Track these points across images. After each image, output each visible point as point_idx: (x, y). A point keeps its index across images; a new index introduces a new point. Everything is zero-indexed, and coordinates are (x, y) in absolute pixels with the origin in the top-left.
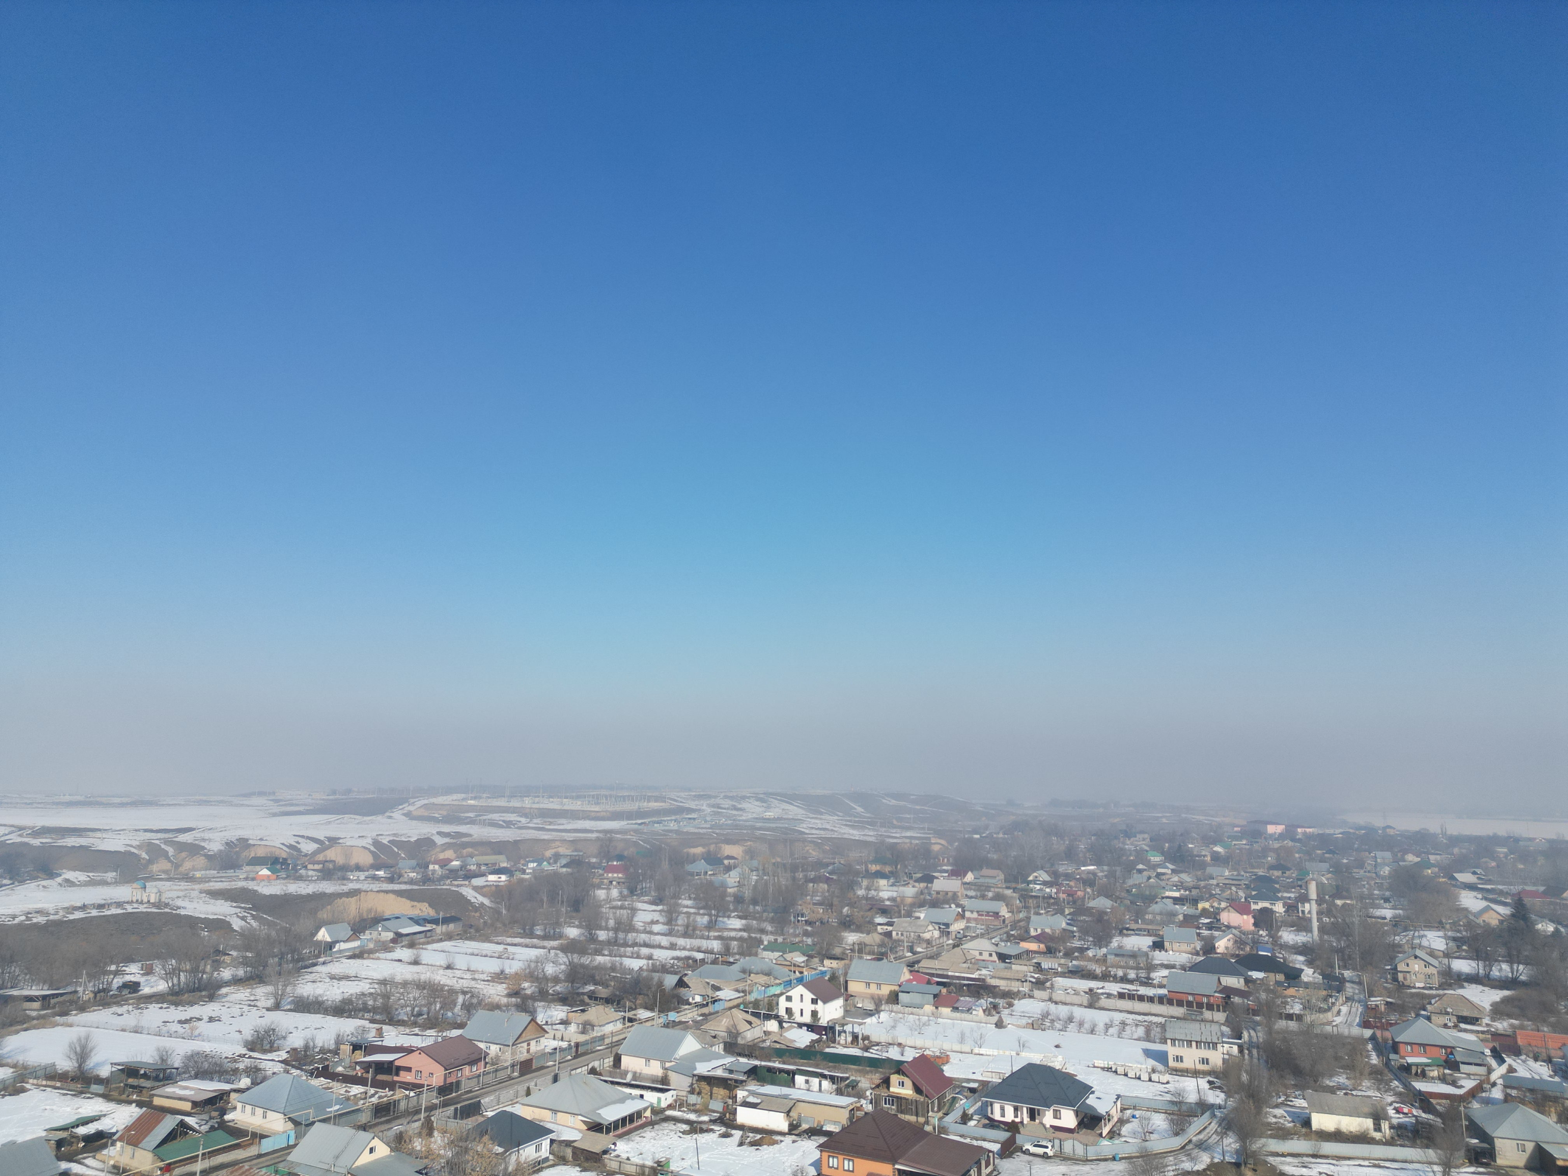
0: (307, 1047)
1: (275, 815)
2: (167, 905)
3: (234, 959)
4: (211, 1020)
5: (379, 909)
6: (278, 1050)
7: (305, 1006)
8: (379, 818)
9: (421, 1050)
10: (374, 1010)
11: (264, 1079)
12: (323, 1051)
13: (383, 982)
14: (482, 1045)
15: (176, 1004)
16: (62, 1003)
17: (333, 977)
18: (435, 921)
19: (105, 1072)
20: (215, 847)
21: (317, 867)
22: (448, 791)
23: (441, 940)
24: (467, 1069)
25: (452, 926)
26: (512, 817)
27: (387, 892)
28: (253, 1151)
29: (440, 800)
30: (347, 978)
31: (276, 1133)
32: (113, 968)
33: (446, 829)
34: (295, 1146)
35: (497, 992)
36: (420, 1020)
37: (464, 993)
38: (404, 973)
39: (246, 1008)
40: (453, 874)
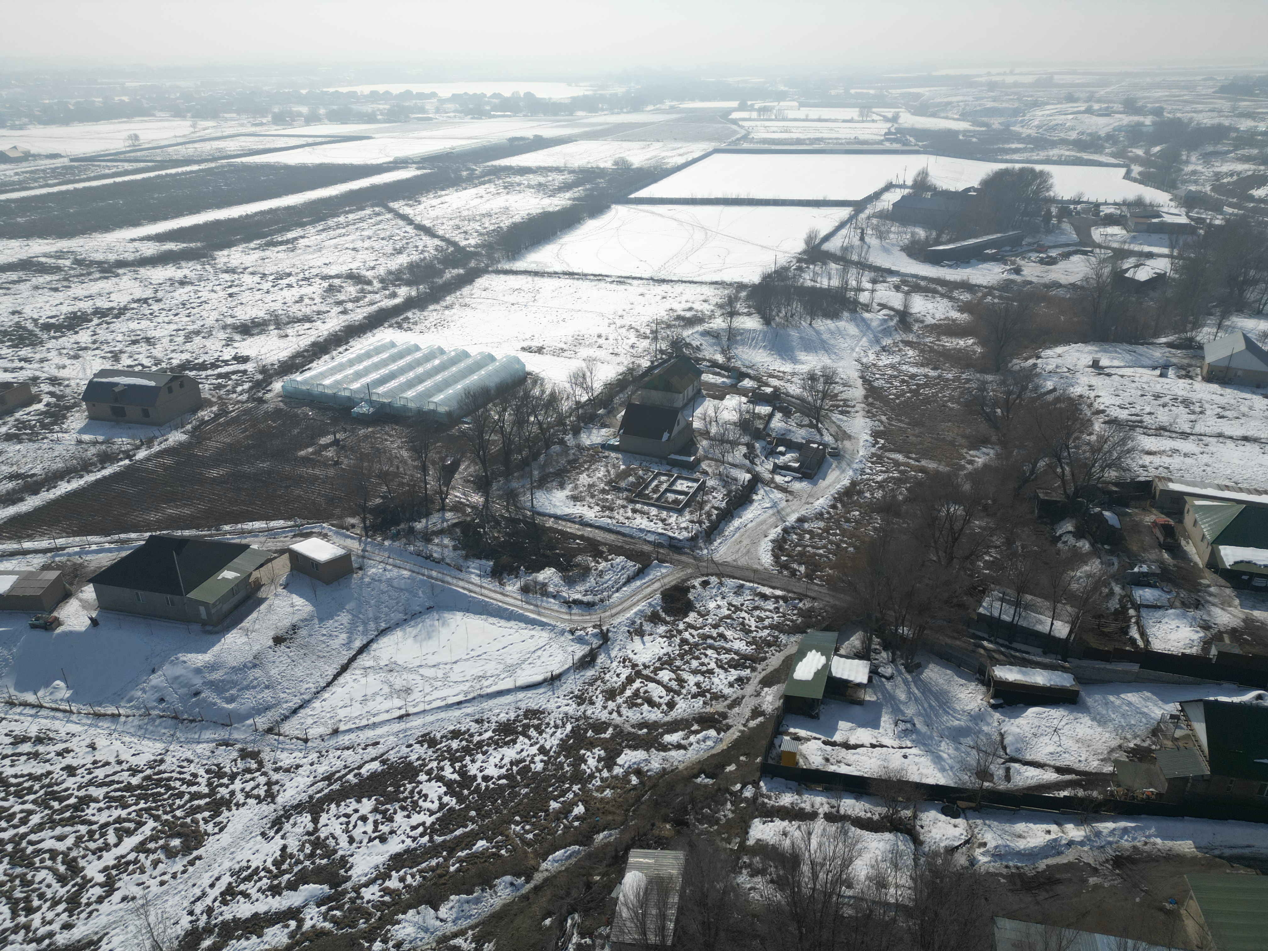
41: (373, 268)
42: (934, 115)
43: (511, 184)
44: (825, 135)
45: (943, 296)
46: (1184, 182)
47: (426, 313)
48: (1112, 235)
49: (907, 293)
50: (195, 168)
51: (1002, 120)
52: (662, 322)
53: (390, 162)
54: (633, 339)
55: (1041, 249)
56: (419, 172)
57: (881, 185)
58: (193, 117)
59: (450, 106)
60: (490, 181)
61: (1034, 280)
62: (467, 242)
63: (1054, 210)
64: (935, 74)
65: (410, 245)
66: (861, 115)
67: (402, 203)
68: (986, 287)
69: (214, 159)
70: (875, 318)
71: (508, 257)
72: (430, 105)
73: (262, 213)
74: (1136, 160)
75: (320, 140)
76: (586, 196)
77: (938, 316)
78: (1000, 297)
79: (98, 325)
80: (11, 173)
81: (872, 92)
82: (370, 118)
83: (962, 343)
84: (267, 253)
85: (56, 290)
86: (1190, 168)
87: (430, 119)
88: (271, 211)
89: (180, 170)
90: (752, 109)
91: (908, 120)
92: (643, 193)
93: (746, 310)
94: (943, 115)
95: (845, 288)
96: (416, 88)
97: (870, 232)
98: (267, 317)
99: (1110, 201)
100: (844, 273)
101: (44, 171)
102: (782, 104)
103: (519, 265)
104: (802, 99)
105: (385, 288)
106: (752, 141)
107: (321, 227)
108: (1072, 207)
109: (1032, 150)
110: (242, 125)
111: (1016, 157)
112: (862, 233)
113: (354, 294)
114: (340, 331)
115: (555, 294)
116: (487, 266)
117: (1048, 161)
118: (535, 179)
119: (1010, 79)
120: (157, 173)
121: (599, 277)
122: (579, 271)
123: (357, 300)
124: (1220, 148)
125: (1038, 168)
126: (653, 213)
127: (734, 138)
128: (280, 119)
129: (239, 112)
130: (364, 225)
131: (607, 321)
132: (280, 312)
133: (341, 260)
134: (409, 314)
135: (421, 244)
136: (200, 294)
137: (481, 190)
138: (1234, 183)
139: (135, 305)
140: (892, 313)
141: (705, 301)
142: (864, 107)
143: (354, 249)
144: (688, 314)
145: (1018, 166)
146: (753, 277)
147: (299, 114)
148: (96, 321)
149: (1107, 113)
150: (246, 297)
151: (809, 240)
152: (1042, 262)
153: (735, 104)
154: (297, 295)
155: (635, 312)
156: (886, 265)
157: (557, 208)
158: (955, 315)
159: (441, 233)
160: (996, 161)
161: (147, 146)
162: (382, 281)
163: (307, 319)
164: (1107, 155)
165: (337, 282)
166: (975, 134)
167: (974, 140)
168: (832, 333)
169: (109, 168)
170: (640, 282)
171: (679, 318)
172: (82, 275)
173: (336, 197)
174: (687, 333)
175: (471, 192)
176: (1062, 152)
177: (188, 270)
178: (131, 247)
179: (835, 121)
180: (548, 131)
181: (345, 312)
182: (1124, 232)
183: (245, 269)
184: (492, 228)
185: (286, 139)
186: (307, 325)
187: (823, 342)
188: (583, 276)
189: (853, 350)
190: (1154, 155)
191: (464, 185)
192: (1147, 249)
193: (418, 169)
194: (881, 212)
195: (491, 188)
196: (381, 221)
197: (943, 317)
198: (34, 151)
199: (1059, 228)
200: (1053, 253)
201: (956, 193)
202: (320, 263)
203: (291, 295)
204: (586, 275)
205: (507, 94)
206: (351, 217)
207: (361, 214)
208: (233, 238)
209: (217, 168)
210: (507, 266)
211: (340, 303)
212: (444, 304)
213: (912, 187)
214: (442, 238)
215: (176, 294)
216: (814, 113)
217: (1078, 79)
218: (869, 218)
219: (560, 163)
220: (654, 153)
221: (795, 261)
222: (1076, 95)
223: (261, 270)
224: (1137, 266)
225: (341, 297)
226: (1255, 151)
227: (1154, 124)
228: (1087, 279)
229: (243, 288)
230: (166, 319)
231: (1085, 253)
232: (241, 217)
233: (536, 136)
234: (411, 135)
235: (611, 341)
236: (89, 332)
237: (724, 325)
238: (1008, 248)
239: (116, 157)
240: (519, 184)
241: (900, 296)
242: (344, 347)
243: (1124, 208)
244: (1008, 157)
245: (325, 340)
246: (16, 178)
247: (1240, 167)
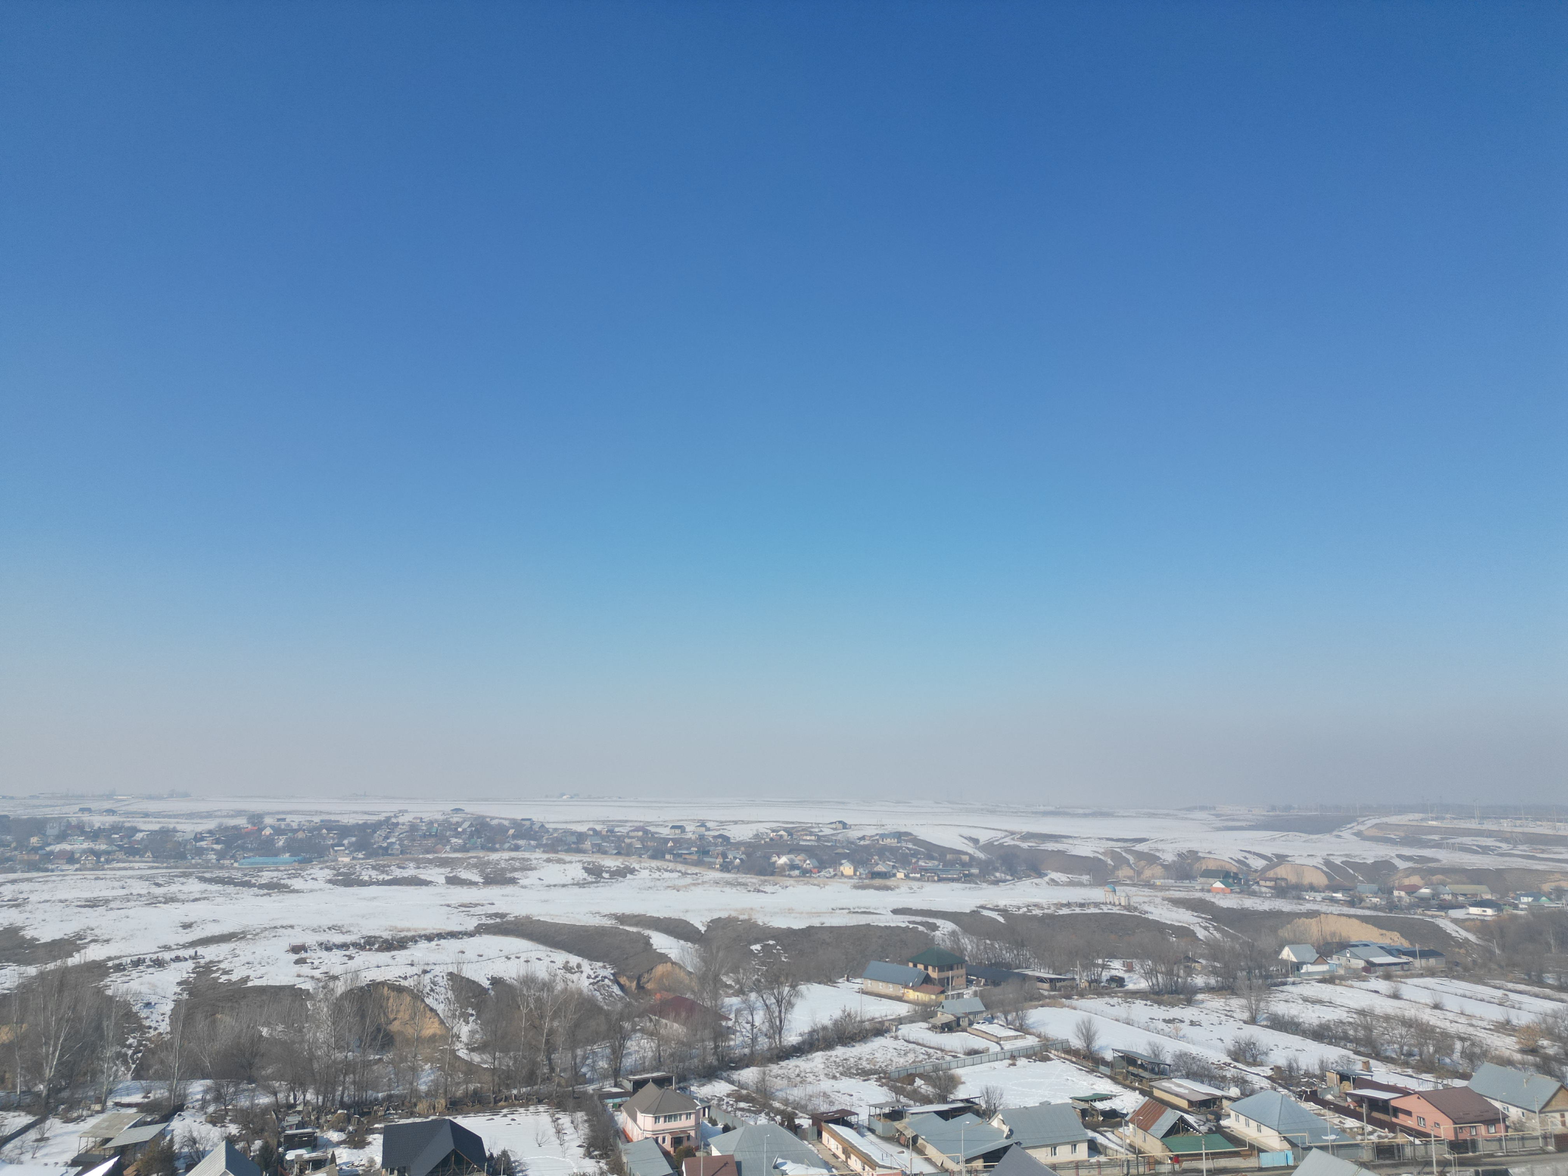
0: (1290, 1068)
1: (1218, 829)
2: (1136, 909)
3: (1204, 967)
4: (1192, 1023)
5: (1344, 934)
6: (1261, 1064)
7: (1281, 1024)
8: (1327, 836)
9: (1421, 1095)
10: (1356, 1041)
11: (1253, 1092)
12: (1307, 1074)
13: (1362, 1013)
14: (1498, 1105)
15: (1160, 1003)
16: (1065, 987)
17: (1306, 1000)
18: (1411, 954)
19: (1109, 1056)
20: (1169, 857)
21: (1268, 884)
22: (1402, 810)
23: (1421, 976)
24: (1482, 1129)
25: (1432, 961)
26: (1489, 842)
27: (1349, 916)
28: (1252, 1163)
29: (1394, 820)
30: (1320, 1002)
31: (1273, 1150)
32: (1100, 961)
33: (1407, 852)
34: (1295, 1167)
35: (1507, 1045)
36: (1413, 1060)
37: (1462, 1039)
38: (1384, 1006)
39: (1223, 1018)
40: (1424, 903)
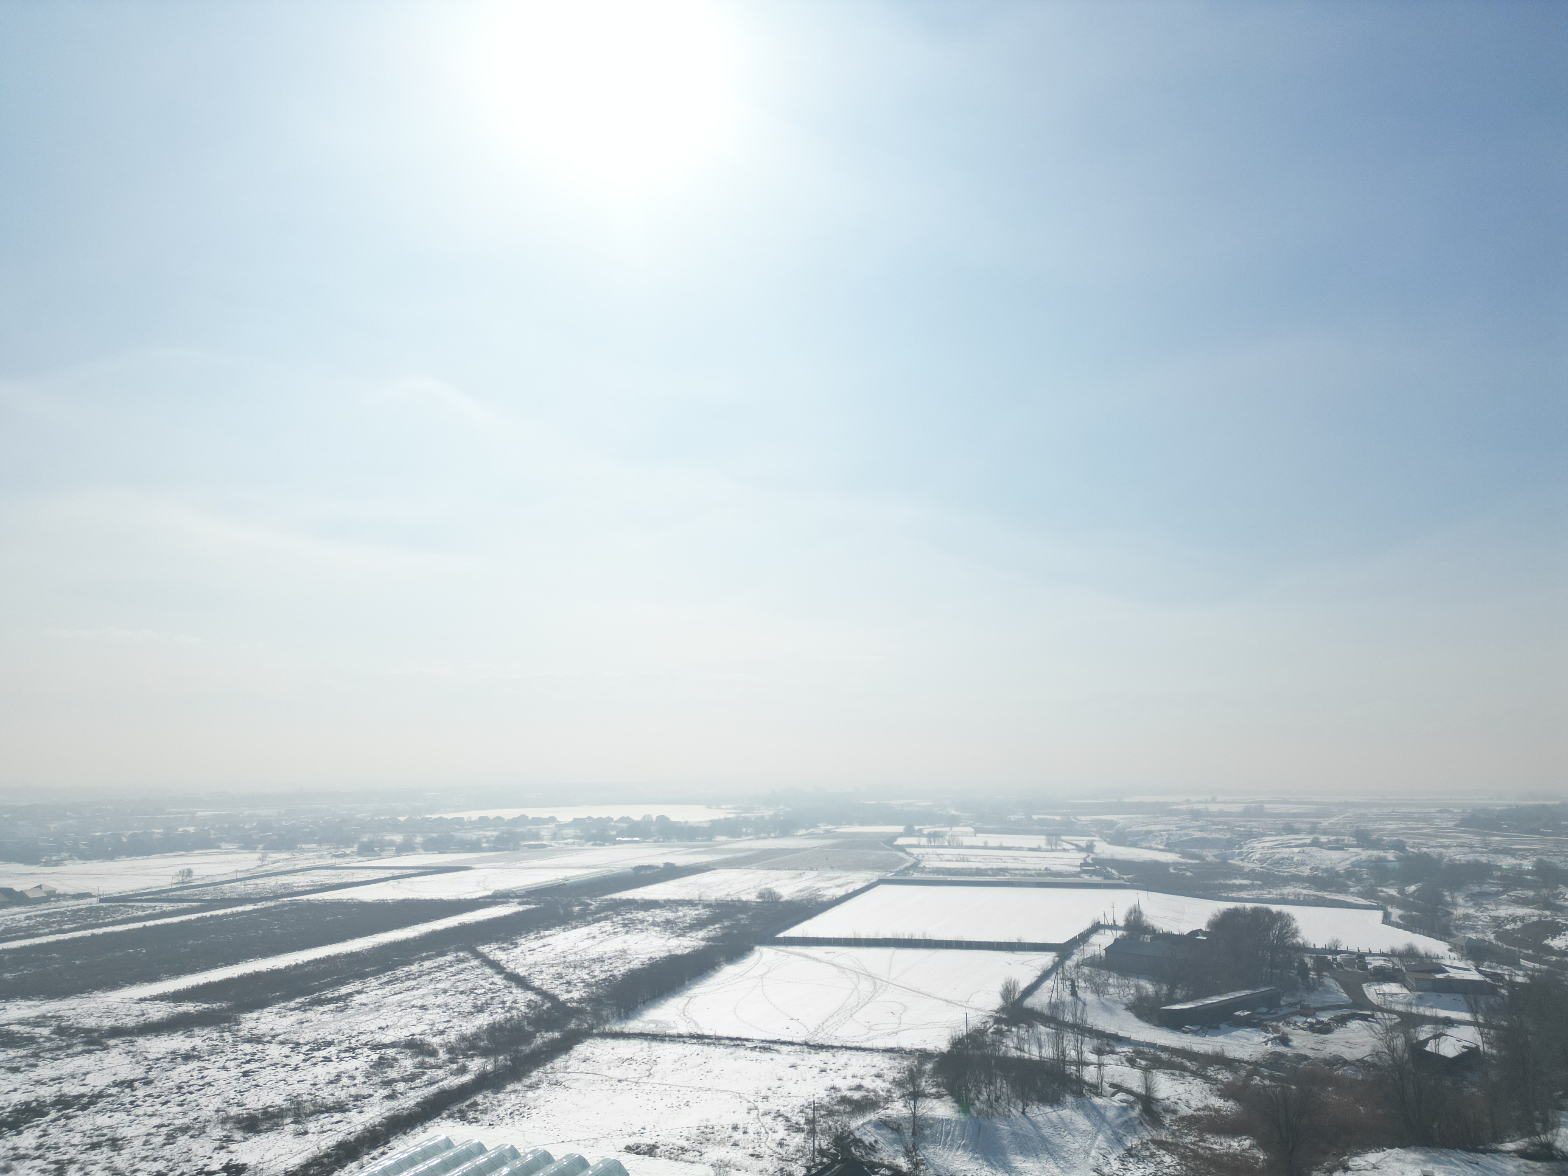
41: (442, 1033)
42: (1134, 845)
43: (632, 922)
44: (1010, 865)
45: (1194, 1074)
46: (1459, 928)
47: (501, 1096)
48: (1392, 995)
49: (1146, 1070)
50: (249, 907)
51: (1216, 852)
52: (822, 1106)
53: (488, 897)
54: (782, 1133)
55: (1306, 1012)
56: (521, 908)
57: (1084, 925)
58: (264, 849)
59: (570, 832)
60: (606, 918)
61: (1310, 1053)
62: (568, 996)
63: (1309, 961)
64: (1126, 800)
65: (496, 1001)
66: (1049, 843)
67: (494, 946)
68: (1248, 1063)
69: (276, 897)
70: (1110, 1104)
71: (619, 1015)
72: (545, 832)
73: (316, 962)
74: (1391, 900)
75: (409, 872)
76: (724, 935)
77: (1194, 1103)
78: (1271, 1078)
79: (53, 1121)
80: (23, 916)
81: (1058, 818)
82: (474, 847)
83: (1235, 1145)
84: (310, 1015)
85: (15, 1070)
86: (1460, 912)
87: (544, 846)
88: (328, 959)
89: (229, 911)
90: (920, 834)
91: (1105, 850)
92: (795, 932)
93: (934, 1090)
94: (1144, 845)
95: (1061, 1060)
96: (532, 813)
97: (1082, 984)
98: (286, 1105)
99: (1375, 950)
100: (1058, 1039)
101: (63, 914)
102: (955, 829)
103: (634, 1025)
104: (978, 825)
105: (452, 1061)
106: (923, 870)
107: (386, 979)
108: (1330, 957)
109: (1261, 888)
110: (321, 857)
111: (1244, 894)
112: (1073, 986)
113: (410, 1070)
114: (381, 1124)
115: (677, 1065)
116: (591, 1027)
117: (1283, 901)
118: (661, 915)
119: (1214, 808)
120: (199, 915)
121: (737, 1042)
122: (711, 1033)
123: (412, 1078)
124: (1486, 888)
125: (1275, 908)
126: (806, 956)
127: (902, 867)
128: (367, 850)
129: (320, 842)
130: (442, 975)
131: (746, 1105)
132: (305, 1097)
133: (403, 1021)
134: (479, 1098)
135: (509, 999)
136: (206, 1073)
137: (594, 929)
138: (1519, 931)
139: (113, 1091)
140: (1132, 1098)
141: (878, 1076)
142: (1052, 835)
143: (423, 1008)
144: (857, 1095)
145: (1249, 906)
146: (939, 1043)
147: (391, 843)
148: (53, 1115)
149: (1339, 846)
150: (265, 1076)
151: (1007, 992)
152: (1312, 1028)
153: (900, 829)
154: (334, 1072)
155: (784, 1091)
156: (1111, 1029)
157: (687, 951)
158: (1217, 1102)
159: (537, 983)
160: (1220, 899)
161: (199, 882)
162: (451, 1050)
163: (340, 1107)
164: (1353, 894)
165: (391, 1052)
166: (1188, 867)
167: (1188, 874)
168: (1054, 1127)
169: (143, 909)
170: (790, 1048)
171: (844, 1100)
172: (59, 1048)
173: (414, 939)
174: (856, 1123)
175: (583, 931)
176: (1298, 890)
177: (200, 1040)
178: (136, 1009)
179: (1020, 849)
180: (681, 859)
181: (391, 1097)
182: (1405, 991)
183: (274, 1037)
184: (602, 976)
185: (369, 871)
186: (337, 1116)
187: (1044, 1140)
188: (715, 1040)
189: (1088, 1153)
190: (1412, 895)
191: (574, 923)
192: (1442, 1013)
193: (520, 904)
194: (1093, 958)
195: (607, 926)
196: (463, 970)
197: (1201, 1105)
198: (60, 890)
199: (1321, 984)
200: (1325, 1017)
201: (1181, 936)
202: (373, 1027)
203: (323, 1072)
204: (719, 1039)
205: (637, 817)
206: (427, 964)
207: (441, 960)
208: (270, 996)
209: (275, 907)
210: (617, 1028)
211: (388, 1083)
212: (527, 1081)
213: (1125, 928)
214: (538, 991)
215: (174, 1074)
216: (994, 840)
217: (1293, 809)
218: (1078, 966)
219: (693, 895)
220: (808, 884)
221: (991, 1021)
222: (1297, 826)
223: (295, 1038)
224: (1437, 1036)
225: (392, 1074)
226: (1531, 893)
227: (1399, 859)
228: (1376, 1053)
229: (264, 1064)
230: (150, 1110)
231: (1364, 1018)
232: (288, 967)
233: (667, 864)
234: (518, 865)
235: (751, 1135)
236: (38, 1132)
237: (906, 1112)
238: (1264, 1010)
239: (157, 896)
240: (642, 922)
241: (1137, 1073)
242: (381, 1150)
243: (1396, 960)
244: (1234, 895)
245: (357, 1139)
246: (25, 923)
247: (1521, 911)
